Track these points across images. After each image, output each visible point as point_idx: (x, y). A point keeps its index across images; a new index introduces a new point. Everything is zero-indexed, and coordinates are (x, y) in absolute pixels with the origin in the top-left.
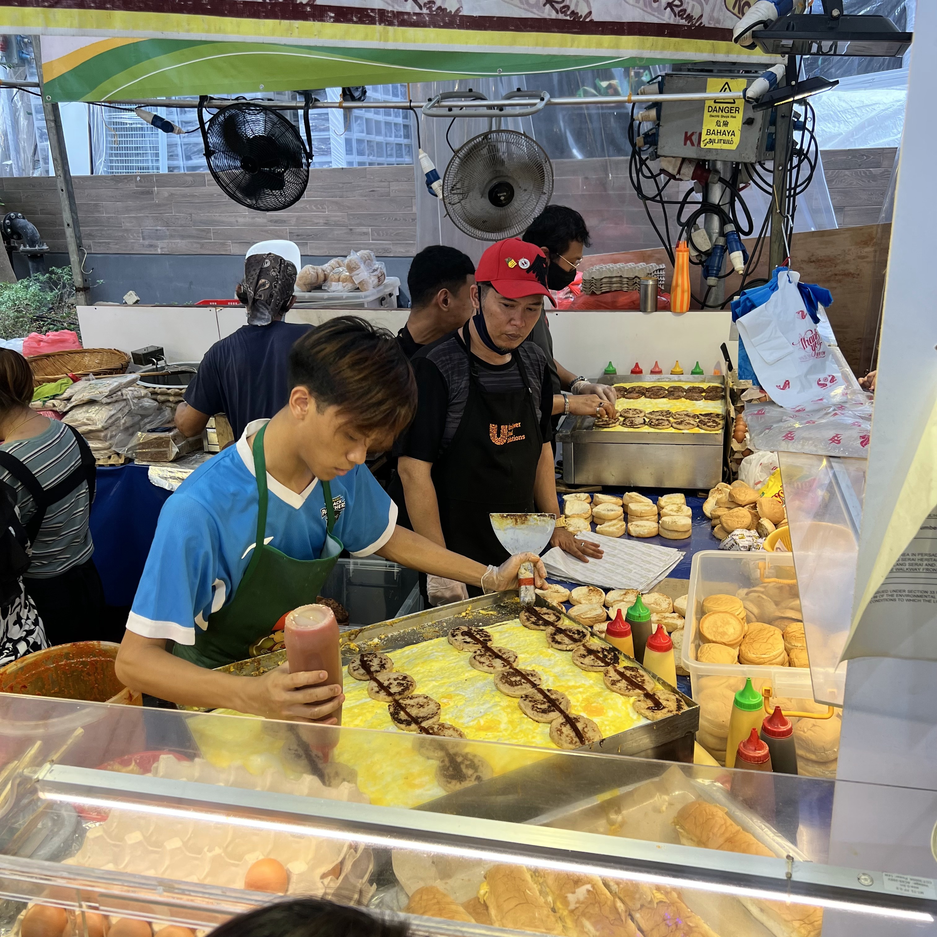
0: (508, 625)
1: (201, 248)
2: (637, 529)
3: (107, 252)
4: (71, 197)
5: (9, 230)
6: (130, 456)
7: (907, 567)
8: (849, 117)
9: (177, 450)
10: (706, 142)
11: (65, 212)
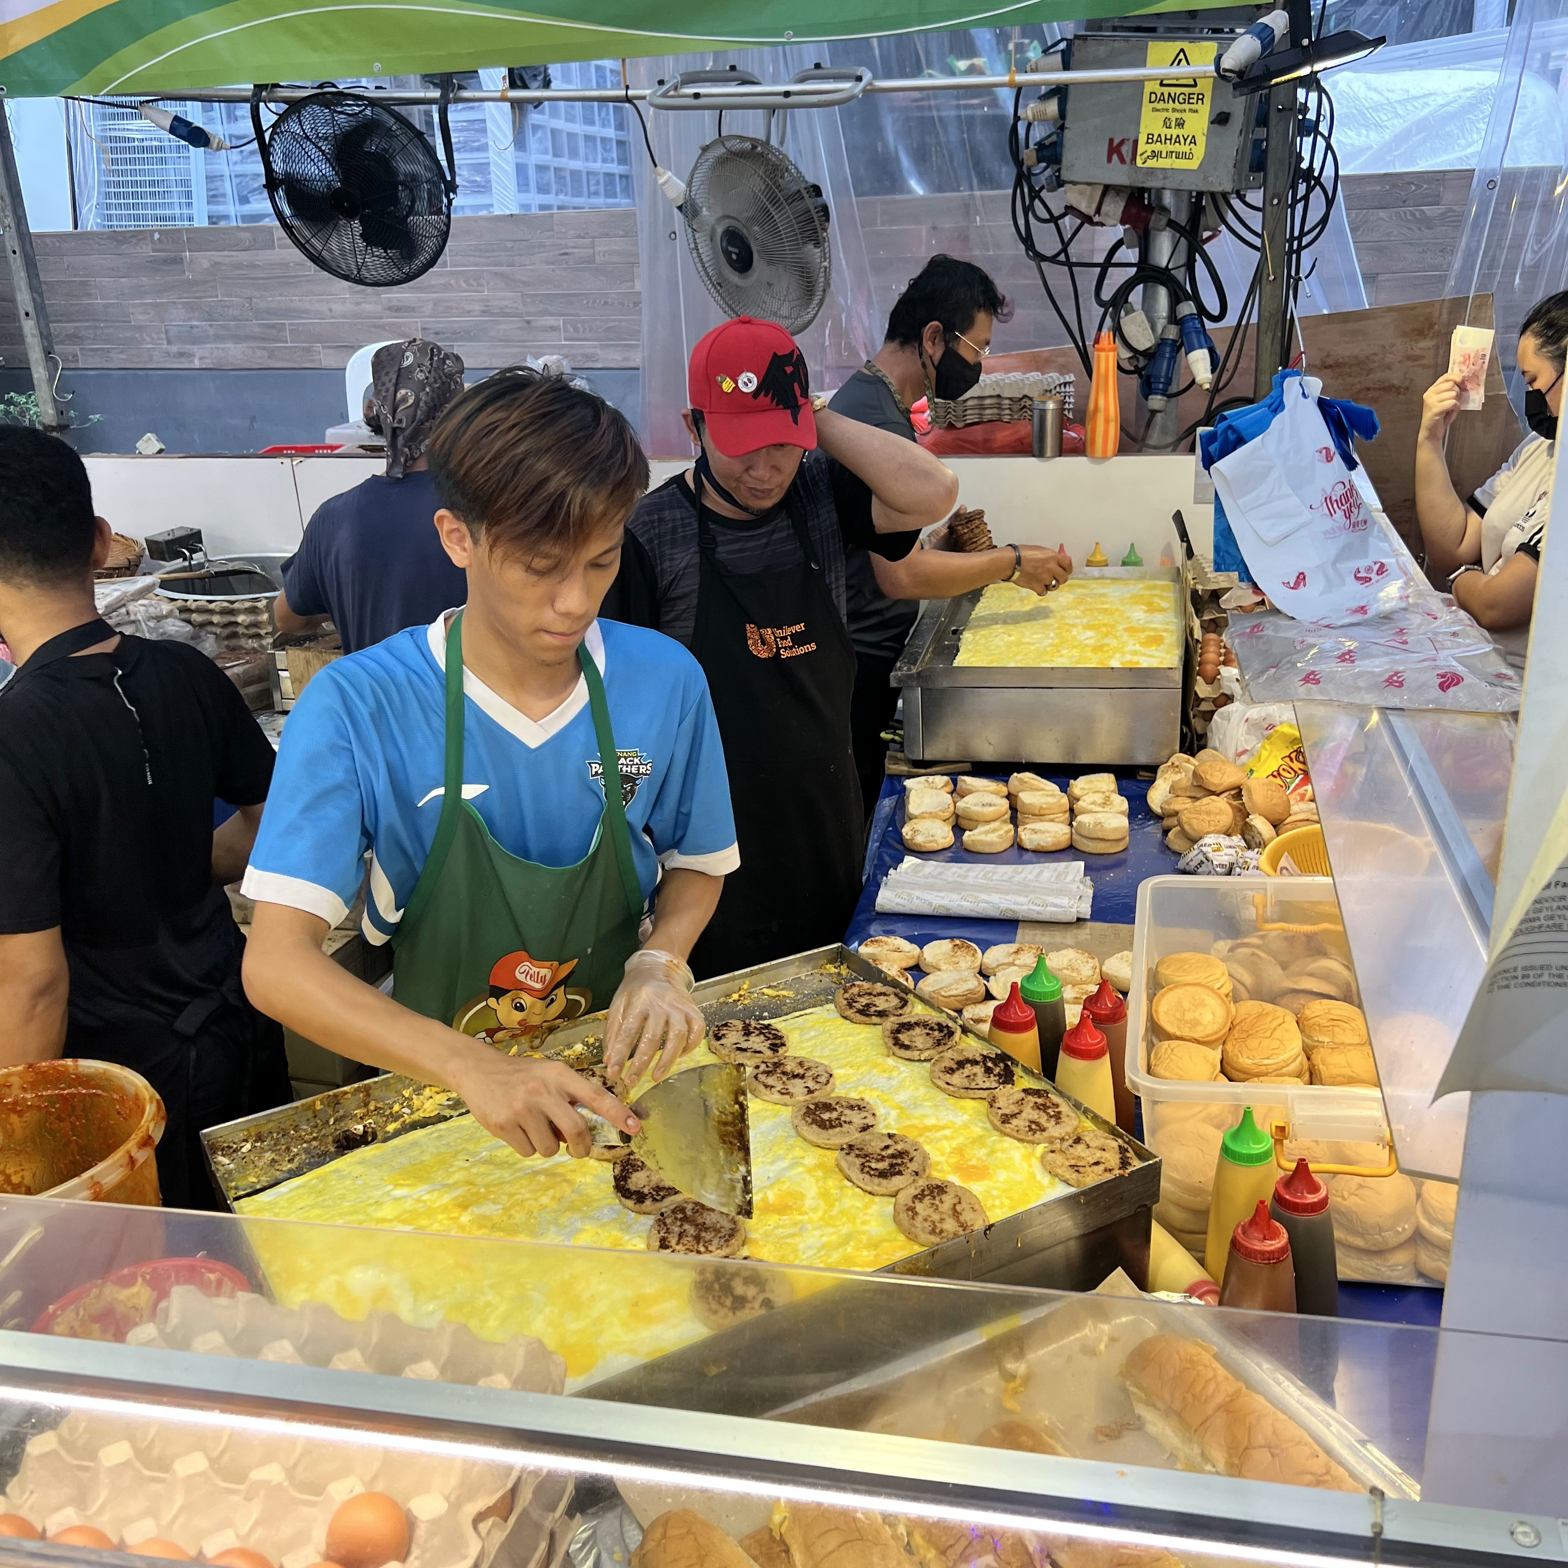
0: (814, 1016)
1: (269, 357)
2: (1034, 837)
3: (106, 366)
4: (31, 265)
8: (1385, 118)
10: (1145, 156)
11: (21, 290)
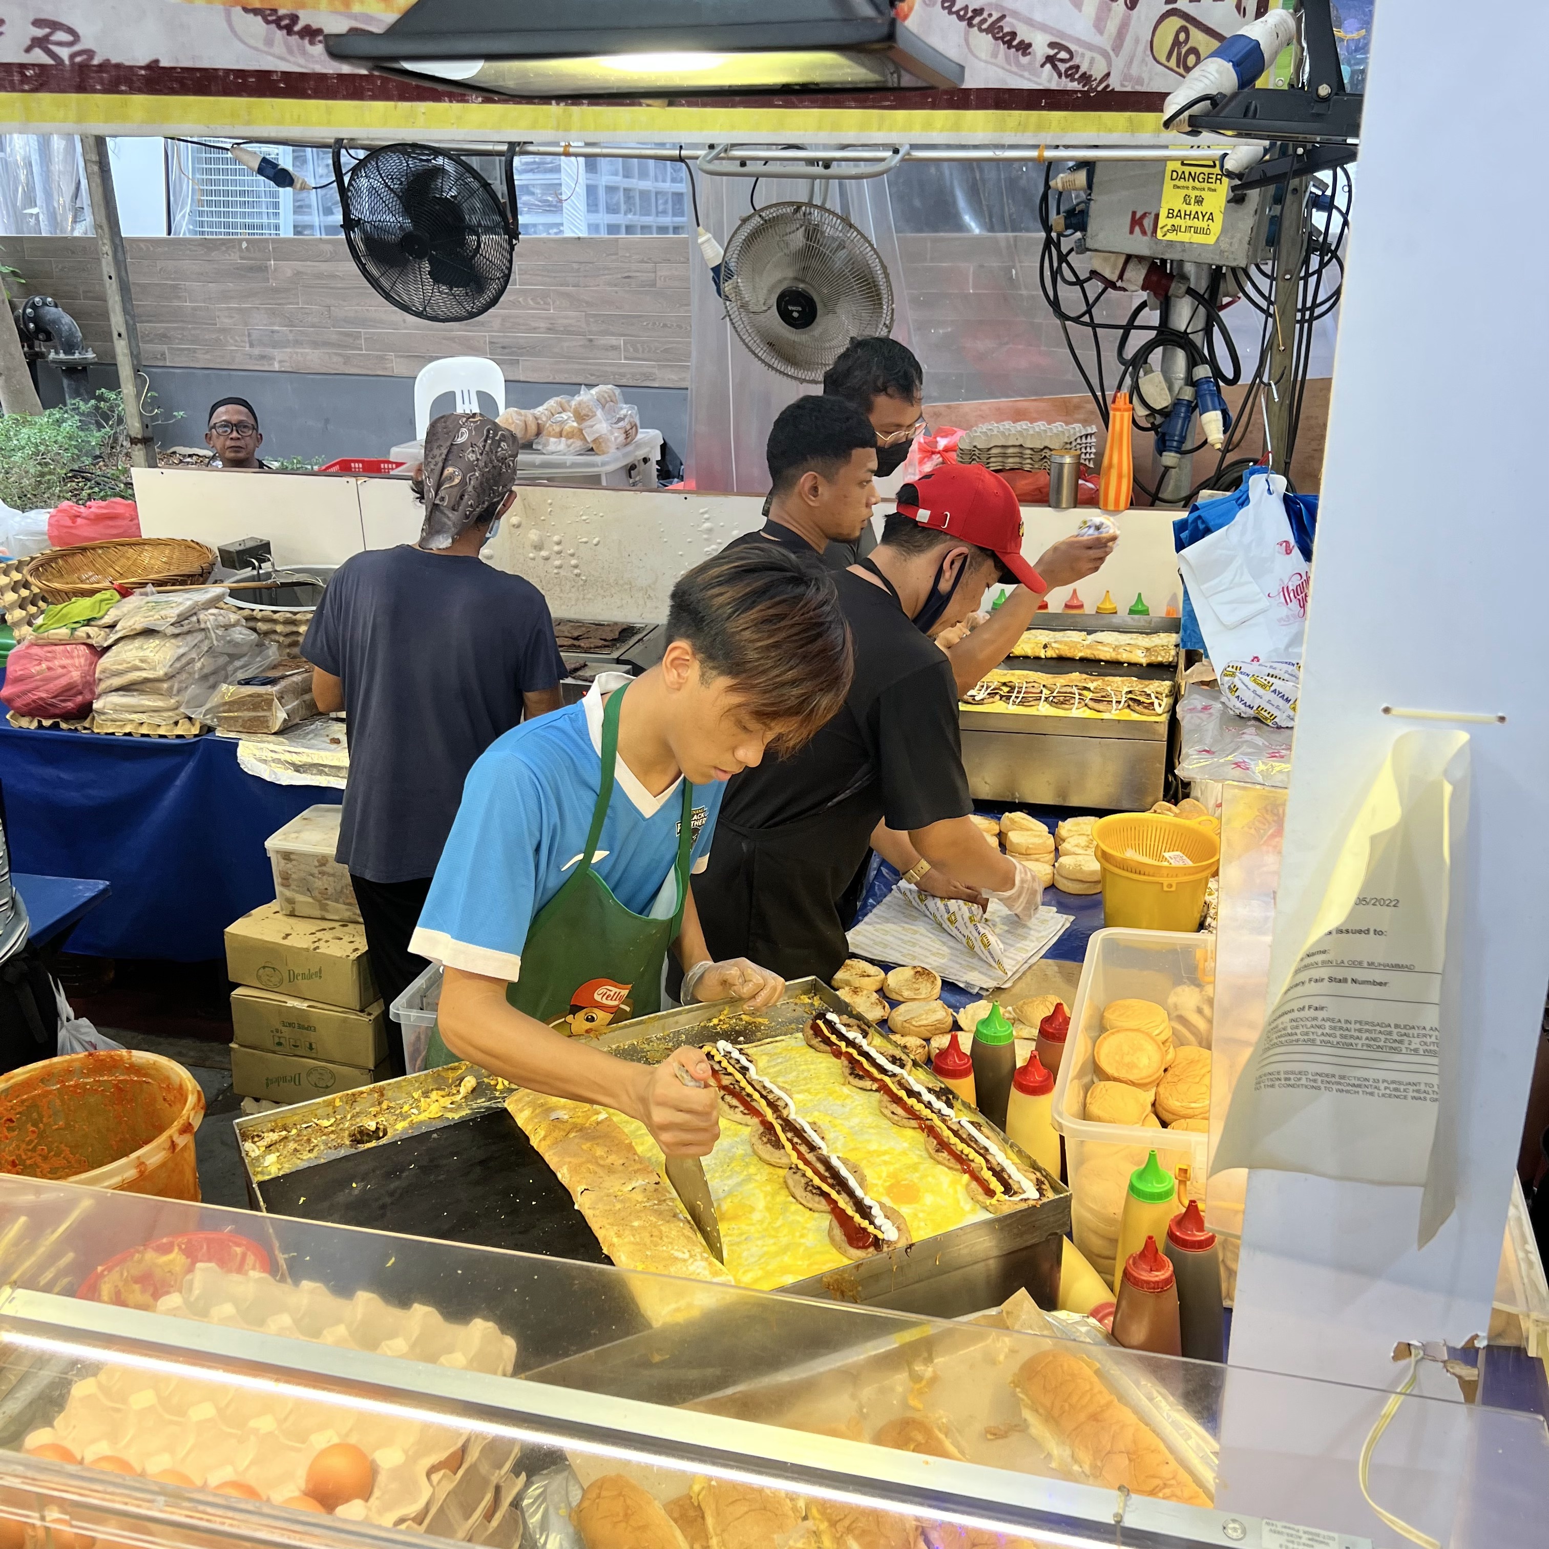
0: (783, 1044)
1: (345, 363)
3: (192, 365)
4: (125, 283)
5: (32, 325)
6: (209, 722)
7: (1338, 1039)
9: (285, 716)
10: (1165, 229)
11: (114, 312)
